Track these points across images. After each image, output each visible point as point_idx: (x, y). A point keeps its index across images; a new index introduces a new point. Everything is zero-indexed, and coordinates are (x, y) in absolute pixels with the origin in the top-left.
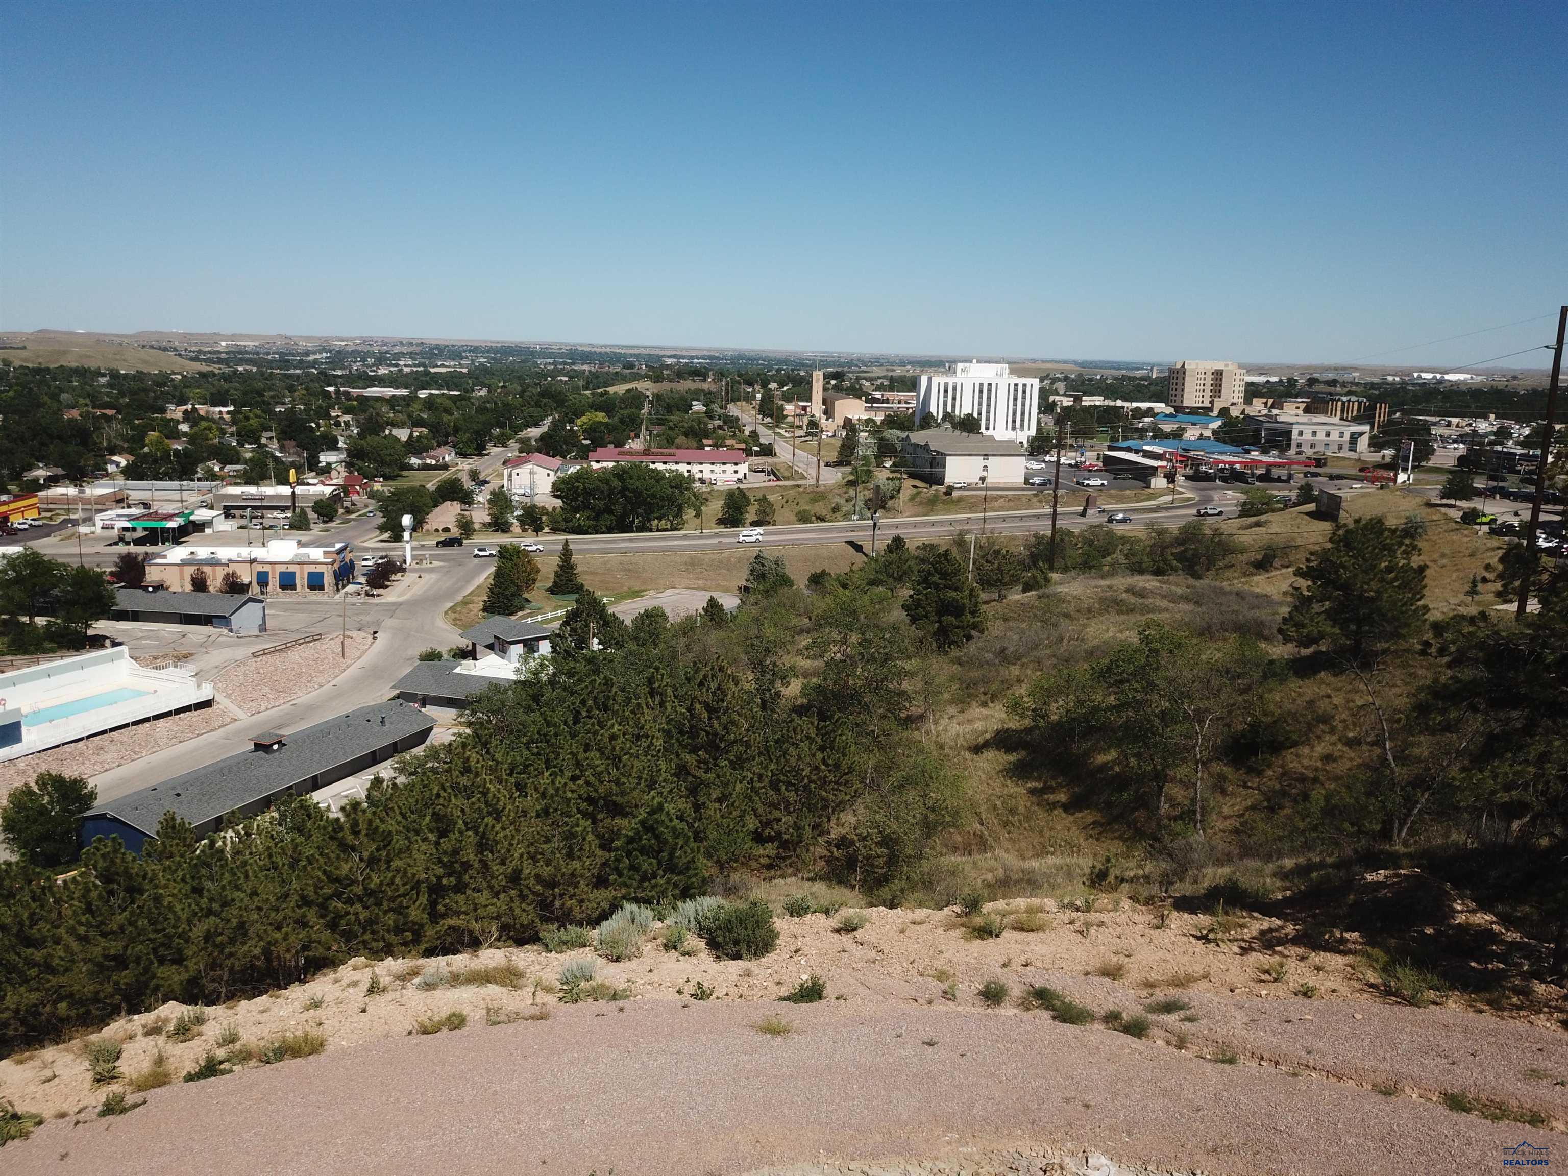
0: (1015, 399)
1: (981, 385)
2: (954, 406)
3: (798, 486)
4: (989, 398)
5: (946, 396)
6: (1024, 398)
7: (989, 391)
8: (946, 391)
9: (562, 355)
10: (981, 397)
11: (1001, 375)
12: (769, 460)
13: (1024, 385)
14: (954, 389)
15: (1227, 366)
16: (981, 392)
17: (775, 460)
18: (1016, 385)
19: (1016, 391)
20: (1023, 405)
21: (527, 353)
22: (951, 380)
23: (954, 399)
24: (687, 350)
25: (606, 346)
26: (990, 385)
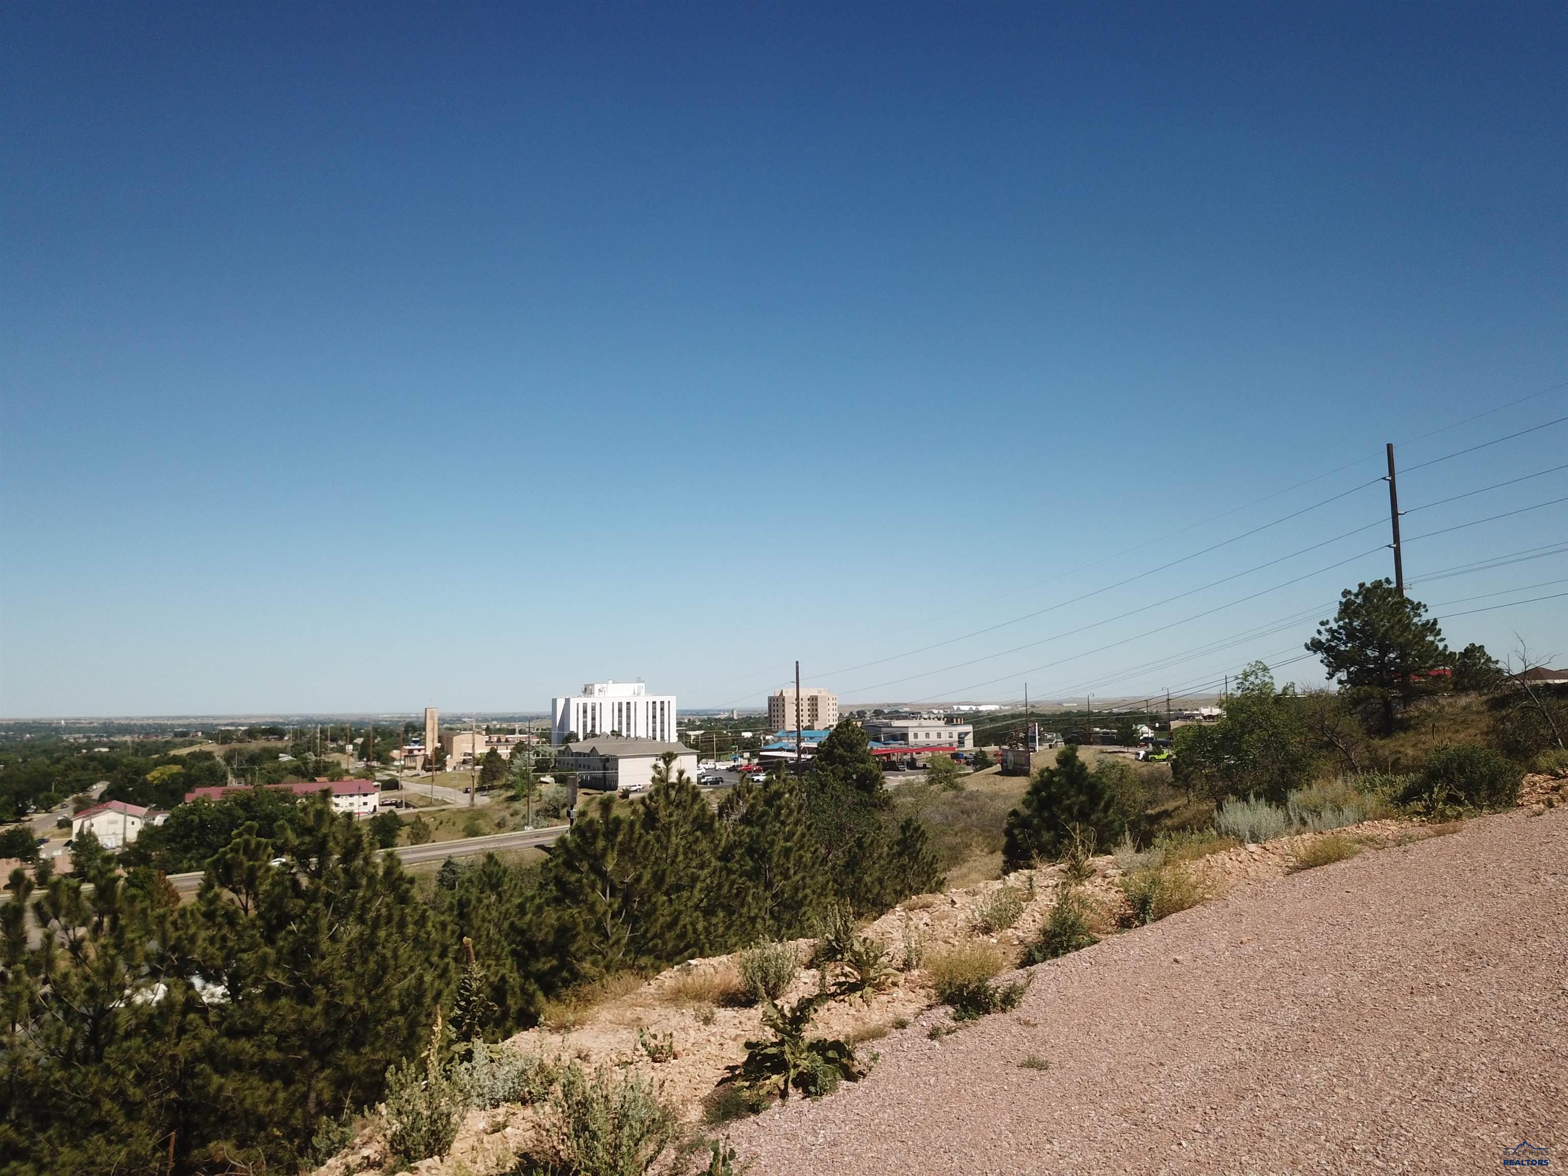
0: (654, 717)
1: (620, 704)
2: (593, 726)
3: (443, 810)
4: (628, 717)
5: (585, 717)
6: (662, 715)
7: (628, 709)
8: (585, 712)
9: (93, 730)
10: (620, 716)
11: (639, 694)
12: (395, 793)
13: (662, 703)
14: (593, 709)
15: (820, 692)
16: (620, 710)
17: (403, 792)
18: (654, 703)
19: (654, 708)
20: (662, 722)
21: (49, 729)
22: (589, 701)
23: (593, 719)
24: (245, 718)
25: (148, 718)
26: (628, 703)
